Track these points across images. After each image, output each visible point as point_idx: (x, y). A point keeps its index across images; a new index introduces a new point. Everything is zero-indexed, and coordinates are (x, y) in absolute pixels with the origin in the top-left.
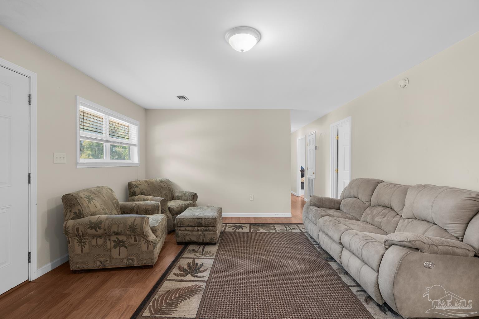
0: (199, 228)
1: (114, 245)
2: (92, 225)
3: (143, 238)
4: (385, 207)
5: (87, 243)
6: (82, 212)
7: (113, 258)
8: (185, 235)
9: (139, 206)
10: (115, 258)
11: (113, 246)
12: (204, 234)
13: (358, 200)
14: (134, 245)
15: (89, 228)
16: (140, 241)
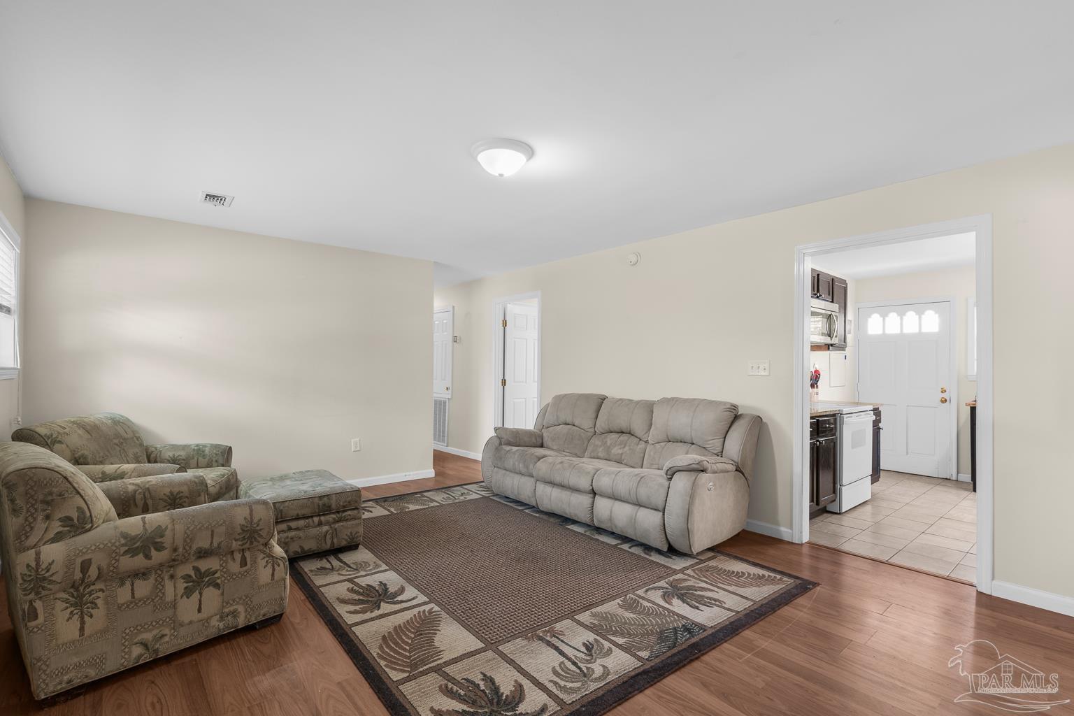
0: (322, 518)
1: (186, 588)
2: (135, 544)
3: (263, 552)
4: (618, 433)
5: (100, 602)
6: (88, 514)
7: (182, 625)
8: (287, 540)
9: (148, 488)
10: (186, 621)
11: (183, 591)
12: (336, 529)
13: (574, 428)
14: (240, 576)
15: (126, 552)
16: (254, 562)
